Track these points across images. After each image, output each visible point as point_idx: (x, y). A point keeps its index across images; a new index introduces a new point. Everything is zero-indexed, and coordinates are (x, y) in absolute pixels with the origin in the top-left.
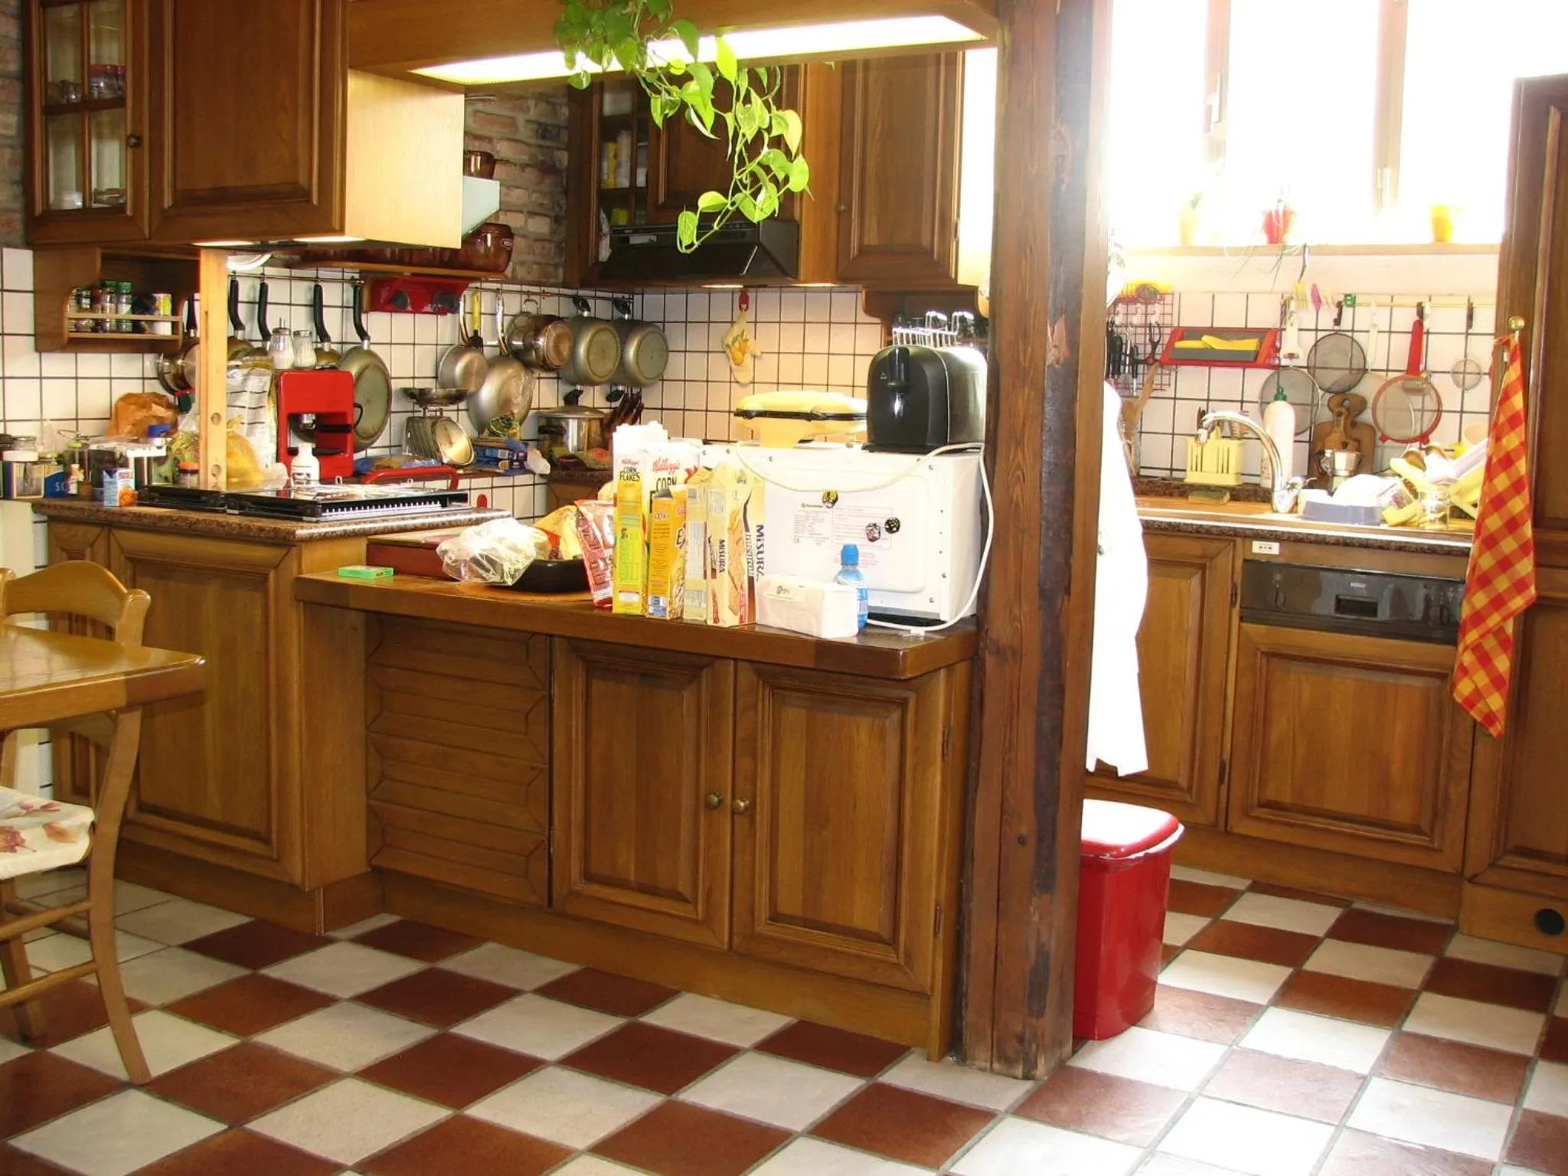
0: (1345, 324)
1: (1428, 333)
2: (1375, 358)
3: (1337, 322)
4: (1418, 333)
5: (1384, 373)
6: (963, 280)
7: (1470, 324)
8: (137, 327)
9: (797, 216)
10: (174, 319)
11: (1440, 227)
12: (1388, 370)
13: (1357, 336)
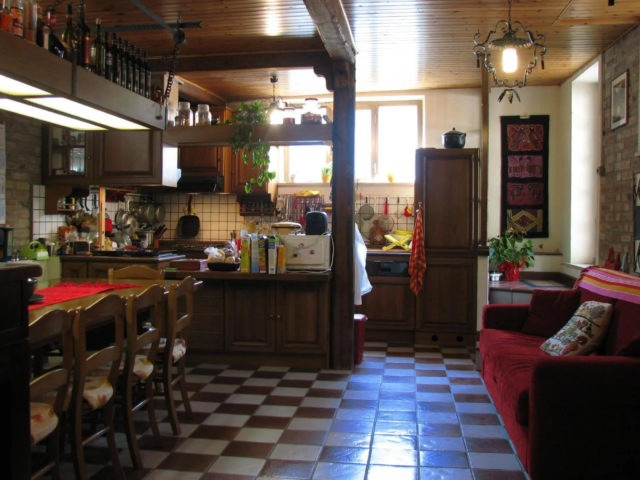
0: (368, 202)
1: (389, 205)
2: (376, 211)
3: (366, 202)
4: (386, 204)
5: (378, 215)
6: (269, 193)
7: (398, 202)
8: (67, 207)
9: (224, 175)
10: (75, 205)
11: (390, 179)
12: (379, 214)
13: (371, 205)
